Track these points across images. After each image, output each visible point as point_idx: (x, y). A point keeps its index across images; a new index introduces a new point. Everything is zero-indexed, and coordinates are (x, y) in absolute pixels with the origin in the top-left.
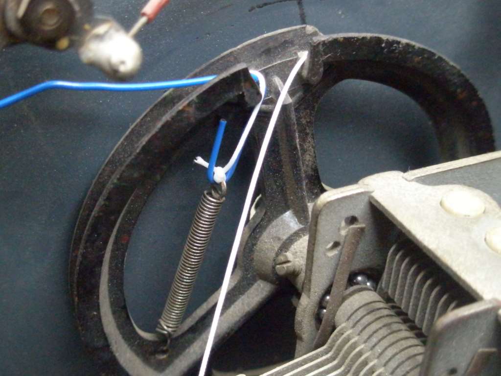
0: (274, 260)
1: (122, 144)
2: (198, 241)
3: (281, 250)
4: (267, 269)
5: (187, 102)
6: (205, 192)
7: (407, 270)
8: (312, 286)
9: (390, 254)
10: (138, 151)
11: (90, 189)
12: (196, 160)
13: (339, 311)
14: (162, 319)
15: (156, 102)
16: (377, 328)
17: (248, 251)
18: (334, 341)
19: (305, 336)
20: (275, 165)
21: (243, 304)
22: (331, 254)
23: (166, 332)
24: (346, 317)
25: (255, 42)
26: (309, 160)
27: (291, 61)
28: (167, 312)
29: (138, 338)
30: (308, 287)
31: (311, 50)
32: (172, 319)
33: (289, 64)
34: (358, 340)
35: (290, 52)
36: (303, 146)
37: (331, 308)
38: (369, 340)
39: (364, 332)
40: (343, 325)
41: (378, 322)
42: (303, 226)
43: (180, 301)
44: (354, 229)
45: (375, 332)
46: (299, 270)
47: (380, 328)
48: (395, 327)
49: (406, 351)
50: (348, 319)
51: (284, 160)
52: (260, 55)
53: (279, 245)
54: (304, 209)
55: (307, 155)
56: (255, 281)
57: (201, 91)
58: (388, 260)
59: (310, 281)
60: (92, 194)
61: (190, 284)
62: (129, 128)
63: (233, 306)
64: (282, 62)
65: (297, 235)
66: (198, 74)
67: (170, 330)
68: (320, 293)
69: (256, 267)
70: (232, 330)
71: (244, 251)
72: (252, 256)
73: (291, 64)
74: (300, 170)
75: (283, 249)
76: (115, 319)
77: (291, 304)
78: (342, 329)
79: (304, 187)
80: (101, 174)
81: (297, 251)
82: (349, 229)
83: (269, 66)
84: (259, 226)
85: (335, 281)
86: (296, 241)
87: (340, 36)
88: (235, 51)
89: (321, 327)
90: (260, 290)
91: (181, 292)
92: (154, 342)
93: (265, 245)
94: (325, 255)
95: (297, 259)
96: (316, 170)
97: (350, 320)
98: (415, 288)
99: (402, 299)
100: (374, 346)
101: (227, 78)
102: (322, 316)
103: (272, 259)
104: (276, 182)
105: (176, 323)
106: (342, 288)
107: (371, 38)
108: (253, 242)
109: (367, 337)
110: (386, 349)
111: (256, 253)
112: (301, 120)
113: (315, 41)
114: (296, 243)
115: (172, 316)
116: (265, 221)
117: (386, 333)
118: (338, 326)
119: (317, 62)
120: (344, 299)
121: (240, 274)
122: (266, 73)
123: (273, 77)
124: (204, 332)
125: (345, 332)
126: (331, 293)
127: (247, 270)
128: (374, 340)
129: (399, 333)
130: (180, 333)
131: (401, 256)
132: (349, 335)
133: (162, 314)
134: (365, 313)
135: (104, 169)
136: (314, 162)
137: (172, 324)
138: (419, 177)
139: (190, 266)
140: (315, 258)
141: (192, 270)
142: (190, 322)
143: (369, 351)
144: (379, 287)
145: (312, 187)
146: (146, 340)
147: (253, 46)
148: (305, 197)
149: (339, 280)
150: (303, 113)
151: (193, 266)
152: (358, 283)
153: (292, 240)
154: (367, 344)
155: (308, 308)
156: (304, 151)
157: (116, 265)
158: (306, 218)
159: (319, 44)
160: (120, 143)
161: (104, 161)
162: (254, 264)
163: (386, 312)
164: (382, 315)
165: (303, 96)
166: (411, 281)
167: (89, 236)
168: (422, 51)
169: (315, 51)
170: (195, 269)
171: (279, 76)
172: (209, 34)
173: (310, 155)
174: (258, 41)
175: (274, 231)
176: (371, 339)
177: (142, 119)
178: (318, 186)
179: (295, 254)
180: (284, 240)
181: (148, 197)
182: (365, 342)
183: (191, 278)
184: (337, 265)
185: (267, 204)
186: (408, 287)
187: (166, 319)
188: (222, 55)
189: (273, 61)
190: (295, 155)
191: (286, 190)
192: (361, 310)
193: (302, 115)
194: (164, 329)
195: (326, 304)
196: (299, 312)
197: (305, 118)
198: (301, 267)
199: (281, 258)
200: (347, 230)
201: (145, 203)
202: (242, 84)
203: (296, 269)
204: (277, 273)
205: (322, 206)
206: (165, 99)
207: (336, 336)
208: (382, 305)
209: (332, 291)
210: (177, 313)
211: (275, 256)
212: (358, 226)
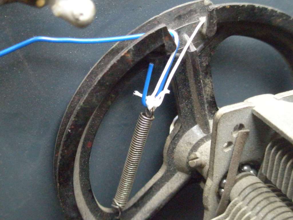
0: (188, 158)
1: (86, 81)
2: (137, 146)
3: (192, 151)
4: (183, 164)
5: (127, 50)
6: (141, 113)
7: (280, 159)
8: (214, 173)
9: (267, 149)
10: (95, 84)
11: (66, 112)
12: (135, 93)
13: (233, 189)
14: (115, 199)
15: (107, 52)
16: (260, 200)
17: (170, 152)
18: (230, 210)
19: (210, 207)
20: (186, 95)
21: (168, 188)
22: (227, 150)
23: (117, 207)
24: (238, 194)
25: (170, 11)
26: (209, 91)
27: (195, 23)
28: (118, 194)
29: (100, 211)
30: (211, 173)
31: (208, 15)
32: (121, 198)
33: (194, 26)
34: (247, 209)
35: (194, 17)
36: (204, 81)
37: (227, 187)
38: (254, 209)
39: (251, 204)
40: (236, 199)
41: (260, 196)
42: (206, 135)
43: (126, 186)
44: (241, 132)
45: (258, 203)
46: (204, 164)
47: (262, 200)
48: (272, 199)
49: (281, 215)
50: (239, 195)
51: (193, 90)
52: (175, 20)
53: (191, 148)
54: (207, 124)
55: (207, 87)
56: (176, 172)
57: (136, 43)
58: (266, 154)
59: (213, 169)
60: (67, 115)
61: (133, 175)
62: (89, 70)
63: (161, 190)
64: (189, 25)
65: (202, 141)
66: (134, 33)
67: (120, 205)
68: (220, 178)
69: (176, 163)
70: (161, 205)
71: (167, 152)
72: (173, 156)
73: (195, 25)
74: (203, 97)
75: (193, 150)
76: (85, 198)
77: (200, 187)
78: (235, 202)
79: (206, 108)
80: (72, 101)
81: (203, 151)
82: (239, 133)
83: (181, 27)
84: (177, 135)
85: (230, 169)
86: (202, 145)
87: (227, 4)
88: (158, 17)
89: (221, 201)
90: (179, 178)
91: (127, 180)
92: (110, 214)
93: (181, 148)
94: (223, 151)
95: (203, 157)
96: (213, 97)
97: (240, 196)
98: (286, 171)
99: (276, 180)
100: (258, 213)
101: (153, 33)
102: (221, 193)
103: (186, 157)
104: (187, 105)
105: (124, 201)
106: (235, 174)
107: (248, 6)
108: (173, 146)
109: (253, 206)
110: (267, 214)
111: (175, 154)
112: (203, 64)
113: (211, 8)
114: (201, 146)
115: (121, 196)
116: (181, 132)
117: (266, 204)
118: (232, 200)
119: (213, 22)
120: (236, 181)
121: (165, 168)
122: (179, 32)
123: (183, 34)
124: (143, 206)
125: (238, 204)
126: (227, 177)
127: (170, 165)
128: (258, 208)
129: (275, 203)
130: (127, 207)
131: (275, 150)
132: (240, 206)
133: (115, 195)
134: (251, 190)
135: (74, 98)
136: (212, 93)
137: (122, 202)
138: (285, 97)
139: (132, 162)
140: (216, 153)
141: (133, 165)
142: (134, 200)
143: (255, 216)
144: (259, 173)
145: (211, 109)
146: (105, 213)
147: (169, 14)
148: (207, 115)
149: (232, 168)
150: (204, 59)
151: (134, 163)
152: (244, 171)
153: (199, 144)
154: (253, 211)
155: (212, 188)
156: (205, 85)
157: (84, 162)
158: (208, 129)
159: (213, 10)
160: (84, 80)
161: (74, 93)
162: (175, 161)
163: (265, 189)
164: (262, 191)
165: (203, 47)
166: (283, 167)
167: (65, 141)
168: (282, 15)
169: (211, 15)
170: (136, 165)
171: (187, 34)
172: (141, 7)
173: (209, 87)
174: (173, 10)
175: (187, 139)
176: (256, 207)
177: (98, 64)
178: (215, 108)
179: (201, 153)
180: (193, 145)
181: (103, 117)
182: (252, 210)
183: (133, 171)
184: (231, 158)
185: (182, 120)
186: (281, 171)
187: (118, 198)
188: (149, 20)
189: (183, 24)
190: (199, 86)
191: (194, 112)
192: (248, 188)
193: (203, 60)
194: (116, 205)
195: (224, 185)
196: (206, 191)
197: (205, 63)
198: (206, 162)
199: (192, 156)
200: (237, 134)
201: (101, 120)
202: (163, 38)
203: (202, 163)
204: (189, 166)
205: (220, 116)
206: (113, 50)
207: (231, 206)
208: (262, 185)
209: (228, 176)
210: (125, 194)
211: (188, 155)
212: (244, 131)
